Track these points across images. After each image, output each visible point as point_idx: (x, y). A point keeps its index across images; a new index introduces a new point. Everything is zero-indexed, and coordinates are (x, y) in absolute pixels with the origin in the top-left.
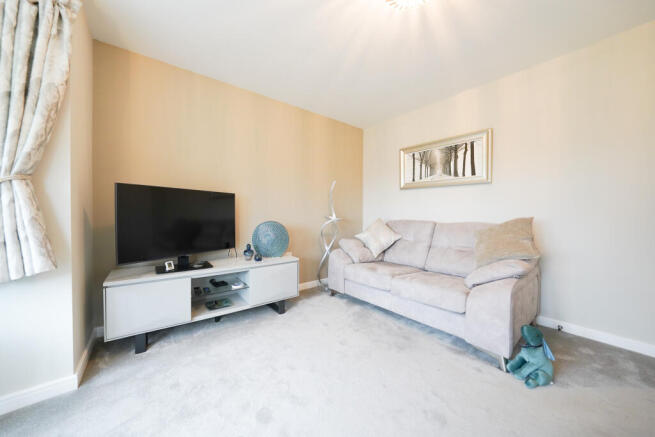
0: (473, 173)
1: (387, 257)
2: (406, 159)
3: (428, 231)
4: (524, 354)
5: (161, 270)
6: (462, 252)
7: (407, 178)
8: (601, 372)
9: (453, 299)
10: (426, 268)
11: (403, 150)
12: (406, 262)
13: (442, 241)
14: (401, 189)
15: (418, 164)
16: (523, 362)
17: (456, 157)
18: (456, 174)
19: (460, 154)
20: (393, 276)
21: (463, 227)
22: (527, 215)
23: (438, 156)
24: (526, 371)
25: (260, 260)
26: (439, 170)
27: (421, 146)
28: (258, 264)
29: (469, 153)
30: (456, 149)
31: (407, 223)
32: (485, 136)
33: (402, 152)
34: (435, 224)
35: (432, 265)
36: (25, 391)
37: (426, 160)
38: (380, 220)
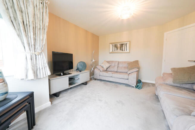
0: (126, 50)
1: (108, 70)
2: (111, 46)
3: (117, 63)
4: (138, 84)
5: (60, 75)
6: (125, 68)
7: (111, 51)
8: (147, 86)
9: (126, 76)
10: (118, 71)
11: (110, 43)
12: (113, 70)
13: (120, 65)
14: (110, 53)
15: (114, 47)
16: (138, 86)
17: (123, 46)
18: (123, 50)
19: (124, 46)
20: (112, 73)
21: (125, 62)
22: (137, 60)
23: (119, 46)
24: (139, 87)
25: (81, 71)
26: (119, 49)
27: (115, 43)
28: (81, 73)
29: (126, 46)
30: (123, 44)
31: (112, 62)
32: (129, 42)
33: (110, 44)
34: (118, 62)
35: (119, 71)
36: (40, 106)
37: (116, 46)
38: (105, 61)
